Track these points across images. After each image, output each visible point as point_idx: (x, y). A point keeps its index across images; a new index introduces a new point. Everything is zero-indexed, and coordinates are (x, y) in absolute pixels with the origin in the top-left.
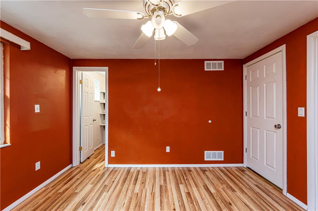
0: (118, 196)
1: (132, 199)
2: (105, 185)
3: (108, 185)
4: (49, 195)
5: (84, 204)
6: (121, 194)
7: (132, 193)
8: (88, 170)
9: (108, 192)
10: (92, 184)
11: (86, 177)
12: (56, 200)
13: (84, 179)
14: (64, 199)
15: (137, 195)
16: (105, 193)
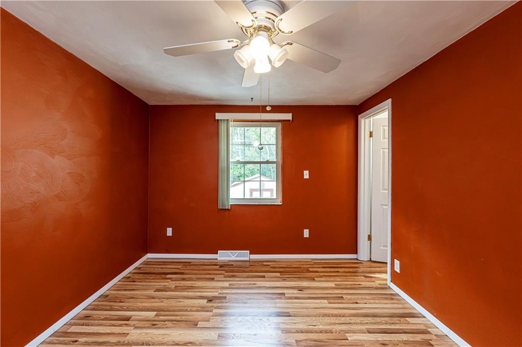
0: (325, 315)
1: (329, 334)
2: (342, 297)
3: (344, 299)
4: (302, 266)
5: (300, 290)
6: (333, 318)
7: (341, 331)
8: (363, 272)
9: (329, 303)
10: (336, 285)
11: (346, 276)
12: (299, 272)
13: (343, 276)
14: (302, 276)
15: (341, 338)
16: (326, 301)
